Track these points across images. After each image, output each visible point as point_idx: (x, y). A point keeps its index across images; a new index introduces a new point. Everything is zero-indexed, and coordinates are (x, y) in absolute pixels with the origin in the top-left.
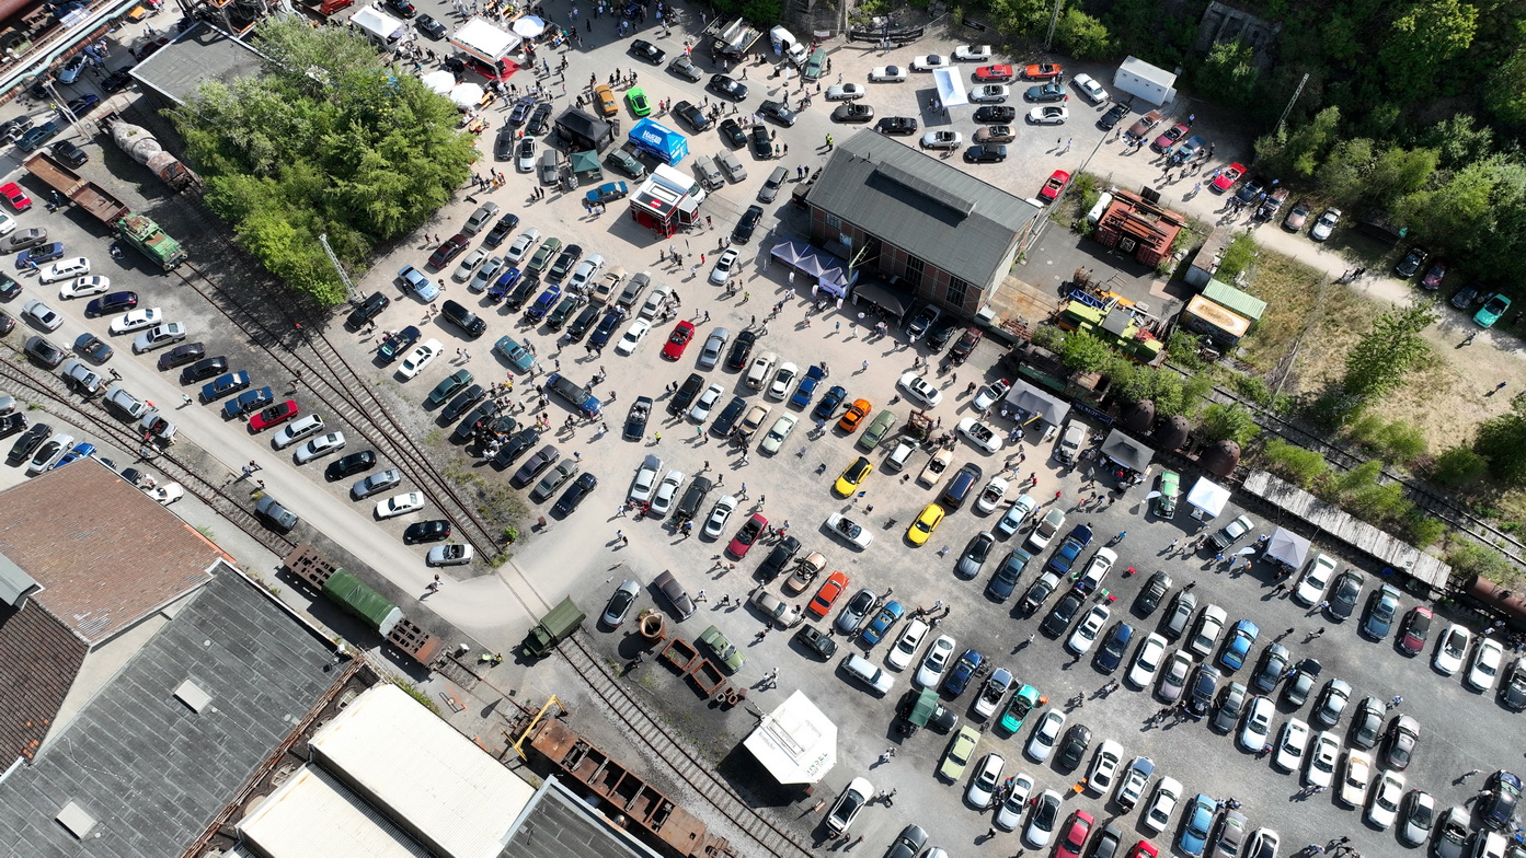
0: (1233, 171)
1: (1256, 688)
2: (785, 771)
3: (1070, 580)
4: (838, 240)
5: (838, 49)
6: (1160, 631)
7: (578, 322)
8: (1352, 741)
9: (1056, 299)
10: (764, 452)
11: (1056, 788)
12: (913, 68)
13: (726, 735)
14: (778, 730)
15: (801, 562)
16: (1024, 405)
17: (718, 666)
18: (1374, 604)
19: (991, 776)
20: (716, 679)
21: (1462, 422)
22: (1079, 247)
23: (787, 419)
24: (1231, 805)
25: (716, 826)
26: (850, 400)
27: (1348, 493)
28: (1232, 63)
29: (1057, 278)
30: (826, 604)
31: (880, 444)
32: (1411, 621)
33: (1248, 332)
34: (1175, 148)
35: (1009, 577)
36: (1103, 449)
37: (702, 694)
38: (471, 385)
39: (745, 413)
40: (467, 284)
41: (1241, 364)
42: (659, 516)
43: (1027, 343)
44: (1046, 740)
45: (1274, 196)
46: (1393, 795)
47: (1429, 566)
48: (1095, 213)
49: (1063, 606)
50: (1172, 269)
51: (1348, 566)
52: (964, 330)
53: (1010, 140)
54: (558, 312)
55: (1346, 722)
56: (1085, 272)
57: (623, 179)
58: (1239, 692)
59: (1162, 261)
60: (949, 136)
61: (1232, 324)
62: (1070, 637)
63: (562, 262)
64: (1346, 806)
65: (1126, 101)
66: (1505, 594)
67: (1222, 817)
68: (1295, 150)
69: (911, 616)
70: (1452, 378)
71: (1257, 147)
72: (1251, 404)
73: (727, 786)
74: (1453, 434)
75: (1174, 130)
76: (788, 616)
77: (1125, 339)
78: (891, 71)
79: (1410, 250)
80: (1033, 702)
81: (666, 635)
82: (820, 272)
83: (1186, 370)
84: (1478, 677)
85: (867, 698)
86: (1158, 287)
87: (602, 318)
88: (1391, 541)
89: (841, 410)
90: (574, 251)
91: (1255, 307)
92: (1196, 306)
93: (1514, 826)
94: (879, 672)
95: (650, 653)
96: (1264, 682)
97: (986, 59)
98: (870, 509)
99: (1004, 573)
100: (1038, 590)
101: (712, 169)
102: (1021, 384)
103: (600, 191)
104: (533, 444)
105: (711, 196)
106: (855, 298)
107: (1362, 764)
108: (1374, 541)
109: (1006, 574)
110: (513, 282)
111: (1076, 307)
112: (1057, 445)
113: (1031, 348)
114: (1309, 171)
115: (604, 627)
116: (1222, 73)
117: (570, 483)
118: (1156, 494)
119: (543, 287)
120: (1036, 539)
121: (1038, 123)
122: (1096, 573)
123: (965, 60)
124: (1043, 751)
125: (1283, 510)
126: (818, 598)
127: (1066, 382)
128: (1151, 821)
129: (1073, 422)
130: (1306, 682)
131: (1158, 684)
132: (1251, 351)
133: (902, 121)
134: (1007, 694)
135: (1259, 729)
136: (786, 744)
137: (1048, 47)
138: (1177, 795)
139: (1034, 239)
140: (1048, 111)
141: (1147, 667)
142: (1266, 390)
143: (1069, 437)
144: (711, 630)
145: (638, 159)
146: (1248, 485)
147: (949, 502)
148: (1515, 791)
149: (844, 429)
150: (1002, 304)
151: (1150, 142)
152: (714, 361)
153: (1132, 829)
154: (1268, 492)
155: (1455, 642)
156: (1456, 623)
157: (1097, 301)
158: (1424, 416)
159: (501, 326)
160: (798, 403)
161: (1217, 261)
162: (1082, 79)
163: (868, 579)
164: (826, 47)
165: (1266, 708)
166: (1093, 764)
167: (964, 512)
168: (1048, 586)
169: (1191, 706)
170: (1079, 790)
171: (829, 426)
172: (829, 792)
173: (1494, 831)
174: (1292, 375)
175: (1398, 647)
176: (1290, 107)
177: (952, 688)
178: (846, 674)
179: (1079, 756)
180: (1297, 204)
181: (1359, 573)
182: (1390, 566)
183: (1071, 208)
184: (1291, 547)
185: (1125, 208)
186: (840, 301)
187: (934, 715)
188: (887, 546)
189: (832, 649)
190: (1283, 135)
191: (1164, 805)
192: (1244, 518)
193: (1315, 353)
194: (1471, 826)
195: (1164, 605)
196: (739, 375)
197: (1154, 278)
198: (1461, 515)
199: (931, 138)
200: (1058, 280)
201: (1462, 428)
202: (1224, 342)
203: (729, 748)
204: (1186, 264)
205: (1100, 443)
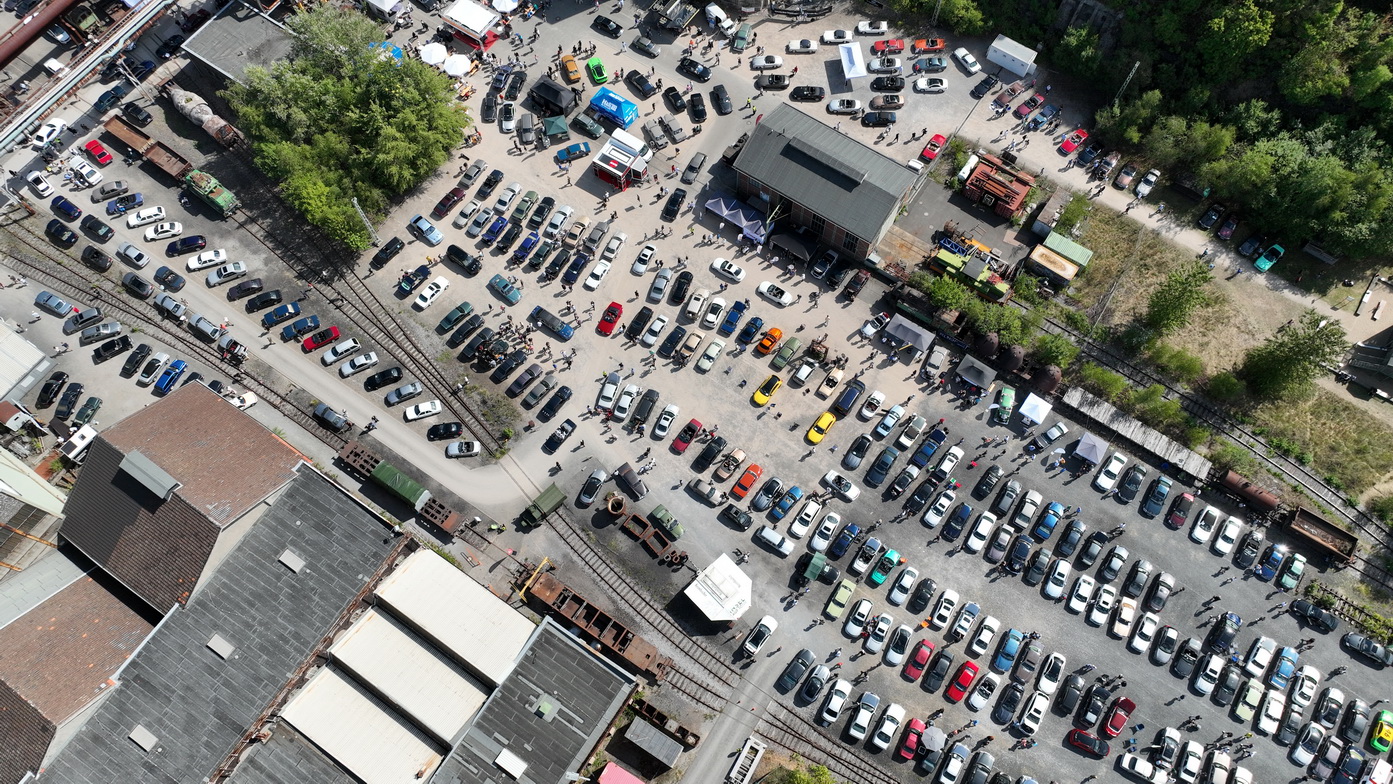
0: (1078, 137)
1: (1060, 553)
2: (714, 612)
3: (928, 471)
4: (758, 196)
5: (763, 21)
6: (991, 510)
7: (554, 264)
8: (1125, 591)
9: (930, 246)
10: (699, 370)
11: (909, 624)
12: (822, 41)
13: (671, 584)
14: (709, 583)
15: (727, 457)
16: (899, 335)
17: (664, 532)
18: (1153, 492)
19: (863, 616)
20: (664, 544)
21: (1235, 349)
22: (951, 201)
23: (717, 345)
24: (1033, 636)
25: (665, 649)
26: (765, 329)
27: (1142, 405)
28: (1081, 46)
29: (931, 227)
30: (745, 489)
31: (789, 363)
32: (1179, 503)
33: (1077, 275)
34: (1031, 117)
35: (882, 469)
36: (958, 370)
37: (654, 555)
38: (472, 315)
39: (685, 338)
40: (465, 230)
41: (1070, 301)
42: (620, 420)
43: (903, 285)
44: (904, 590)
45: (1108, 159)
46: (1149, 629)
47: (1196, 464)
48: (964, 173)
49: (921, 491)
50: (1022, 221)
51: (1137, 461)
52: (856, 271)
53: (899, 107)
54: (538, 255)
55: (1121, 579)
56: (953, 225)
57: (586, 139)
58: (1046, 555)
59: (1015, 214)
60: (850, 103)
61: (1064, 269)
62: (925, 514)
63: (540, 212)
64: (1116, 637)
65: (997, 72)
66: (1246, 485)
67: (1027, 644)
68: (1126, 122)
69: (808, 498)
70: (1232, 313)
71: (1098, 117)
72: (1075, 333)
73: (672, 621)
74: (1227, 358)
75: (1032, 100)
76: (717, 497)
77: (981, 282)
78: (805, 44)
79: (1210, 208)
80: (895, 561)
81: (627, 512)
82: (744, 223)
83: (1028, 305)
84: (1221, 545)
85: (774, 558)
86: (1010, 235)
87: (573, 259)
88: (1170, 444)
89: (758, 336)
90: (548, 202)
91: (1083, 255)
92: (1038, 254)
93: (1232, 651)
94: (783, 539)
95: (615, 524)
96: (1065, 548)
97: (883, 34)
98: (779, 415)
99: (879, 466)
100: (903, 479)
101: (658, 132)
102: (899, 318)
103: (568, 150)
104: (522, 363)
105: (658, 154)
106: (772, 244)
107: (1130, 608)
108: (1156, 442)
109: (880, 466)
110: (502, 229)
111: (944, 255)
112: (923, 367)
113: (907, 289)
114: (1136, 140)
115: (580, 504)
116: (1072, 53)
117: (552, 394)
118: (996, 406)
119: (525, 233)
120: (904, 440)
121: (923, 91)
122: (947, 466)
123: (866, 34)
124: (901, 598)
125: (1091, 418)
126: (739, 484)
127: (933, 317)
128: (976, 648)
129: (936, 348)
130: (1096, 548)
131: (988, 549)
132: (1079, 290)
133: (812, 89)
134: (876, 555)
135: (1059, 583)
136: (715, 592)
137: (935, 23)
138: (996, 630)
139: (915, 193)
140: (932, 82)
141: (981, 537)
142: (1087, 322)
143: (933, 360)
144: (659, 508)
145: (598, 122)
146: (1066, 399)
147: (839, 410)
148: (1235, 627)
149: (760, 352)
150: (887, 249)
151: (1013, 109)
152: (660, 296)
153: (962, 652)
154: (1081, 404)
155: (1208, 521)
156: (1213, 505)
157: (961, 249)
158: (1207, 344)
159: (494, 266)
160: (725, 330)
161: (1057, 216)
162: (961, 52)
163: (777, 469)
164: (751, 21)
165: (1065, 567)
166: (936, 607)
167: (851, 418)
168: (911, 476)
169: (1010, 565)
170: (925, 625)
171: (750, 348)
172: (745, 625)
173: (1217, 654)
174: (1109, 310)
175: (1166, 523)
176: (1125, 85)
177: (837, 552)
178: (759, 540)
179: (926, 601)
180: (1125, 166)
181: (1146, 467)
182: (1167, 461)
183: (946, 167)
184: (1094, 446)
185: (987, 170)
186: (760, 247)
187: (823, 571)
188: (792, 444)
189: (749, 522)
190: (1117, 110)
191: (986, 636)
192: (1061, 425)
193: (1129, 291)
194: (1202, 650)
195: (997, 490)
196: (680, 307)
197: (1008, 228)
198: (1225, 422)
199: (836, 106)
200: (932, 229)
201: (1234, 353)
202: (1058, 283)
203: (674, 594)
204: (1033, 217)
205: (957, 364)
